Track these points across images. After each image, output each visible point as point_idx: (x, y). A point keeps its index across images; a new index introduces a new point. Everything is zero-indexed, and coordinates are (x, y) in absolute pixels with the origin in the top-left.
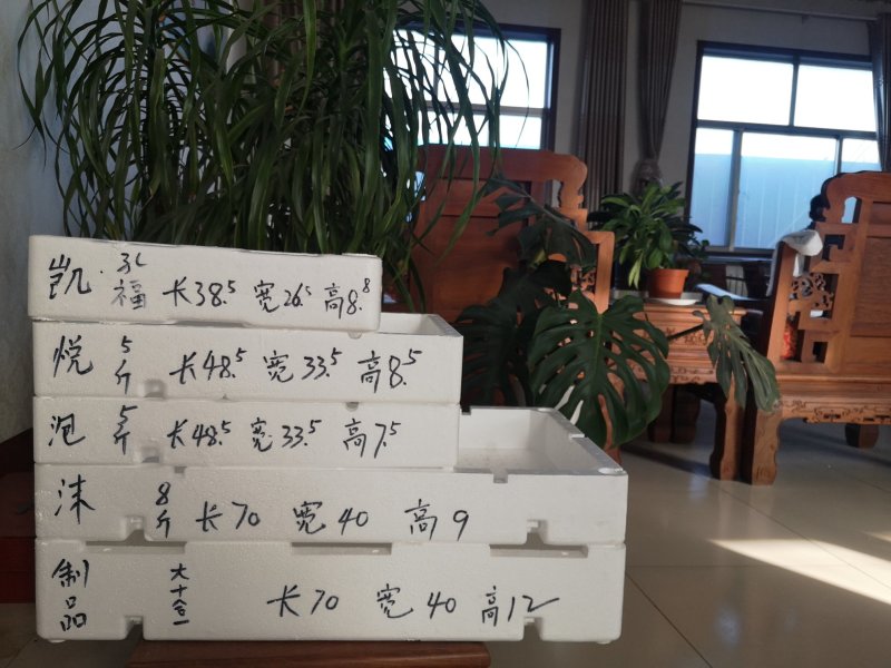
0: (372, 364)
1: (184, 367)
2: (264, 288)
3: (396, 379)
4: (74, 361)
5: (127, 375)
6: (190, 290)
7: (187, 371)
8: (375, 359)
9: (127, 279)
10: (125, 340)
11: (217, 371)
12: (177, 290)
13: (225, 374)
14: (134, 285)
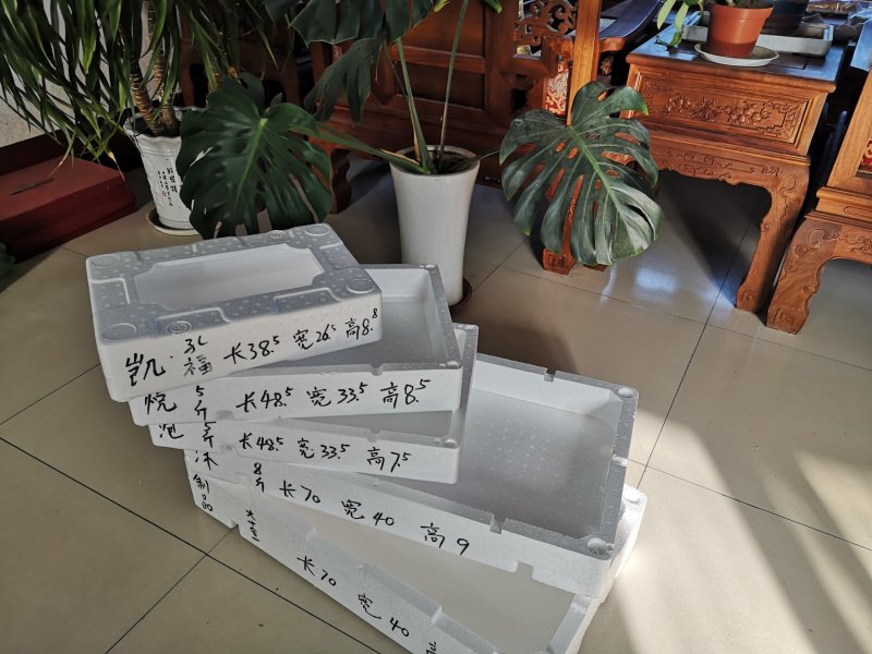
0: (391, 391)
1: (246, 402)
2: (301, 335)
3: (410, 399)
4: (161, 403)
5: (204, 410)
6: (245, 351)
7: (249, 405)
8: (393, 387)
9: (193, 356)
10: (198, 389)
11: (271, 403)
12: (234, 353)
13: (278, 404)
14: (200, 358)
